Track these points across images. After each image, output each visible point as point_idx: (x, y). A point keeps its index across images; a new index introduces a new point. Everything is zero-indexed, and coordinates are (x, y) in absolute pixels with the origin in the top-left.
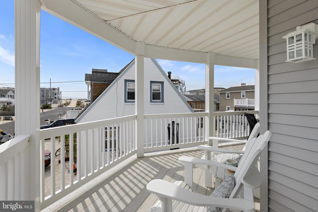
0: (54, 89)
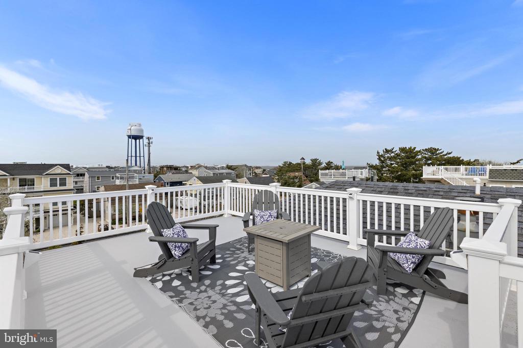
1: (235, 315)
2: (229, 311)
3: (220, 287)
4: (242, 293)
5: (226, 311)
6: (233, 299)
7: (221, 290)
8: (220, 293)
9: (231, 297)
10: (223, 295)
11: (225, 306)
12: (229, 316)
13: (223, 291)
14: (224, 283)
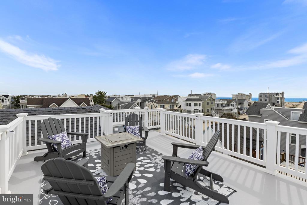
0: (277, 94)
1: (151, 156)
2: (153, 157)
3: (158, 167)
4: (147, 163)
5: (154, 157)
6: (151, 161)
7: (157, 166)
8: (158, 164)
9: (152, 162)
10: (156, 163)
11: (155, 159)
12: (153, 156)
13: (156, 165)
14: (156, 170)
